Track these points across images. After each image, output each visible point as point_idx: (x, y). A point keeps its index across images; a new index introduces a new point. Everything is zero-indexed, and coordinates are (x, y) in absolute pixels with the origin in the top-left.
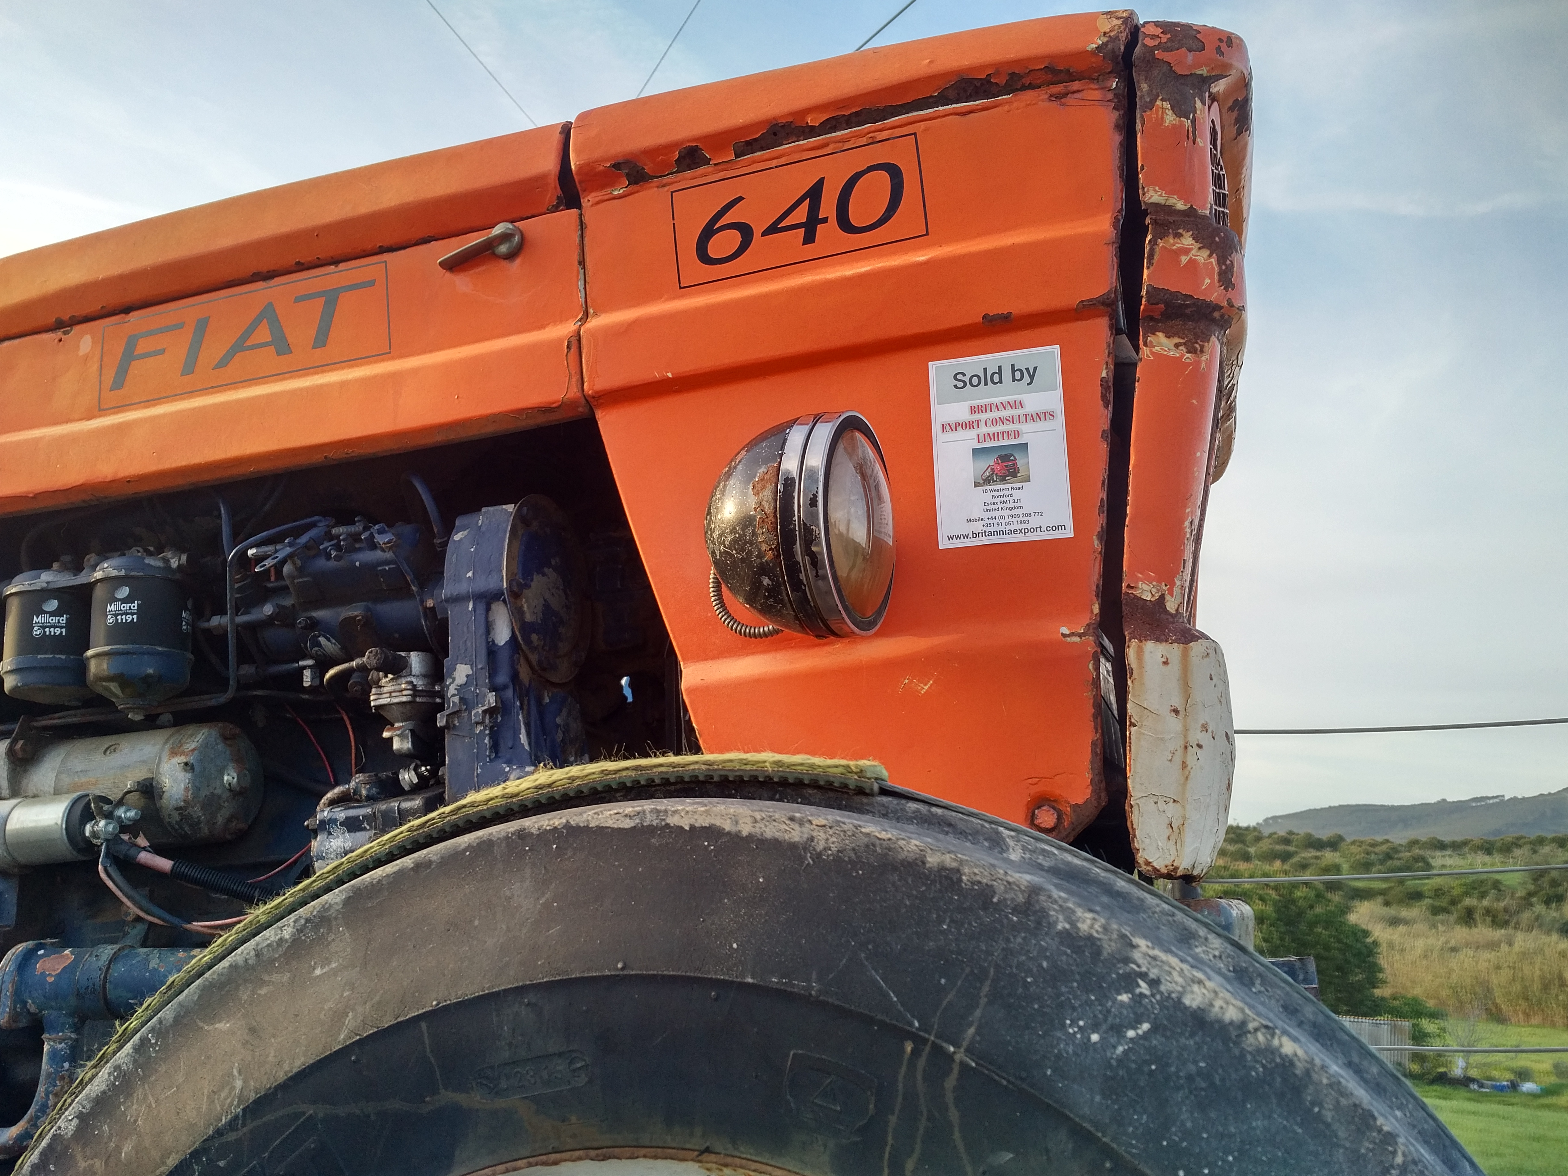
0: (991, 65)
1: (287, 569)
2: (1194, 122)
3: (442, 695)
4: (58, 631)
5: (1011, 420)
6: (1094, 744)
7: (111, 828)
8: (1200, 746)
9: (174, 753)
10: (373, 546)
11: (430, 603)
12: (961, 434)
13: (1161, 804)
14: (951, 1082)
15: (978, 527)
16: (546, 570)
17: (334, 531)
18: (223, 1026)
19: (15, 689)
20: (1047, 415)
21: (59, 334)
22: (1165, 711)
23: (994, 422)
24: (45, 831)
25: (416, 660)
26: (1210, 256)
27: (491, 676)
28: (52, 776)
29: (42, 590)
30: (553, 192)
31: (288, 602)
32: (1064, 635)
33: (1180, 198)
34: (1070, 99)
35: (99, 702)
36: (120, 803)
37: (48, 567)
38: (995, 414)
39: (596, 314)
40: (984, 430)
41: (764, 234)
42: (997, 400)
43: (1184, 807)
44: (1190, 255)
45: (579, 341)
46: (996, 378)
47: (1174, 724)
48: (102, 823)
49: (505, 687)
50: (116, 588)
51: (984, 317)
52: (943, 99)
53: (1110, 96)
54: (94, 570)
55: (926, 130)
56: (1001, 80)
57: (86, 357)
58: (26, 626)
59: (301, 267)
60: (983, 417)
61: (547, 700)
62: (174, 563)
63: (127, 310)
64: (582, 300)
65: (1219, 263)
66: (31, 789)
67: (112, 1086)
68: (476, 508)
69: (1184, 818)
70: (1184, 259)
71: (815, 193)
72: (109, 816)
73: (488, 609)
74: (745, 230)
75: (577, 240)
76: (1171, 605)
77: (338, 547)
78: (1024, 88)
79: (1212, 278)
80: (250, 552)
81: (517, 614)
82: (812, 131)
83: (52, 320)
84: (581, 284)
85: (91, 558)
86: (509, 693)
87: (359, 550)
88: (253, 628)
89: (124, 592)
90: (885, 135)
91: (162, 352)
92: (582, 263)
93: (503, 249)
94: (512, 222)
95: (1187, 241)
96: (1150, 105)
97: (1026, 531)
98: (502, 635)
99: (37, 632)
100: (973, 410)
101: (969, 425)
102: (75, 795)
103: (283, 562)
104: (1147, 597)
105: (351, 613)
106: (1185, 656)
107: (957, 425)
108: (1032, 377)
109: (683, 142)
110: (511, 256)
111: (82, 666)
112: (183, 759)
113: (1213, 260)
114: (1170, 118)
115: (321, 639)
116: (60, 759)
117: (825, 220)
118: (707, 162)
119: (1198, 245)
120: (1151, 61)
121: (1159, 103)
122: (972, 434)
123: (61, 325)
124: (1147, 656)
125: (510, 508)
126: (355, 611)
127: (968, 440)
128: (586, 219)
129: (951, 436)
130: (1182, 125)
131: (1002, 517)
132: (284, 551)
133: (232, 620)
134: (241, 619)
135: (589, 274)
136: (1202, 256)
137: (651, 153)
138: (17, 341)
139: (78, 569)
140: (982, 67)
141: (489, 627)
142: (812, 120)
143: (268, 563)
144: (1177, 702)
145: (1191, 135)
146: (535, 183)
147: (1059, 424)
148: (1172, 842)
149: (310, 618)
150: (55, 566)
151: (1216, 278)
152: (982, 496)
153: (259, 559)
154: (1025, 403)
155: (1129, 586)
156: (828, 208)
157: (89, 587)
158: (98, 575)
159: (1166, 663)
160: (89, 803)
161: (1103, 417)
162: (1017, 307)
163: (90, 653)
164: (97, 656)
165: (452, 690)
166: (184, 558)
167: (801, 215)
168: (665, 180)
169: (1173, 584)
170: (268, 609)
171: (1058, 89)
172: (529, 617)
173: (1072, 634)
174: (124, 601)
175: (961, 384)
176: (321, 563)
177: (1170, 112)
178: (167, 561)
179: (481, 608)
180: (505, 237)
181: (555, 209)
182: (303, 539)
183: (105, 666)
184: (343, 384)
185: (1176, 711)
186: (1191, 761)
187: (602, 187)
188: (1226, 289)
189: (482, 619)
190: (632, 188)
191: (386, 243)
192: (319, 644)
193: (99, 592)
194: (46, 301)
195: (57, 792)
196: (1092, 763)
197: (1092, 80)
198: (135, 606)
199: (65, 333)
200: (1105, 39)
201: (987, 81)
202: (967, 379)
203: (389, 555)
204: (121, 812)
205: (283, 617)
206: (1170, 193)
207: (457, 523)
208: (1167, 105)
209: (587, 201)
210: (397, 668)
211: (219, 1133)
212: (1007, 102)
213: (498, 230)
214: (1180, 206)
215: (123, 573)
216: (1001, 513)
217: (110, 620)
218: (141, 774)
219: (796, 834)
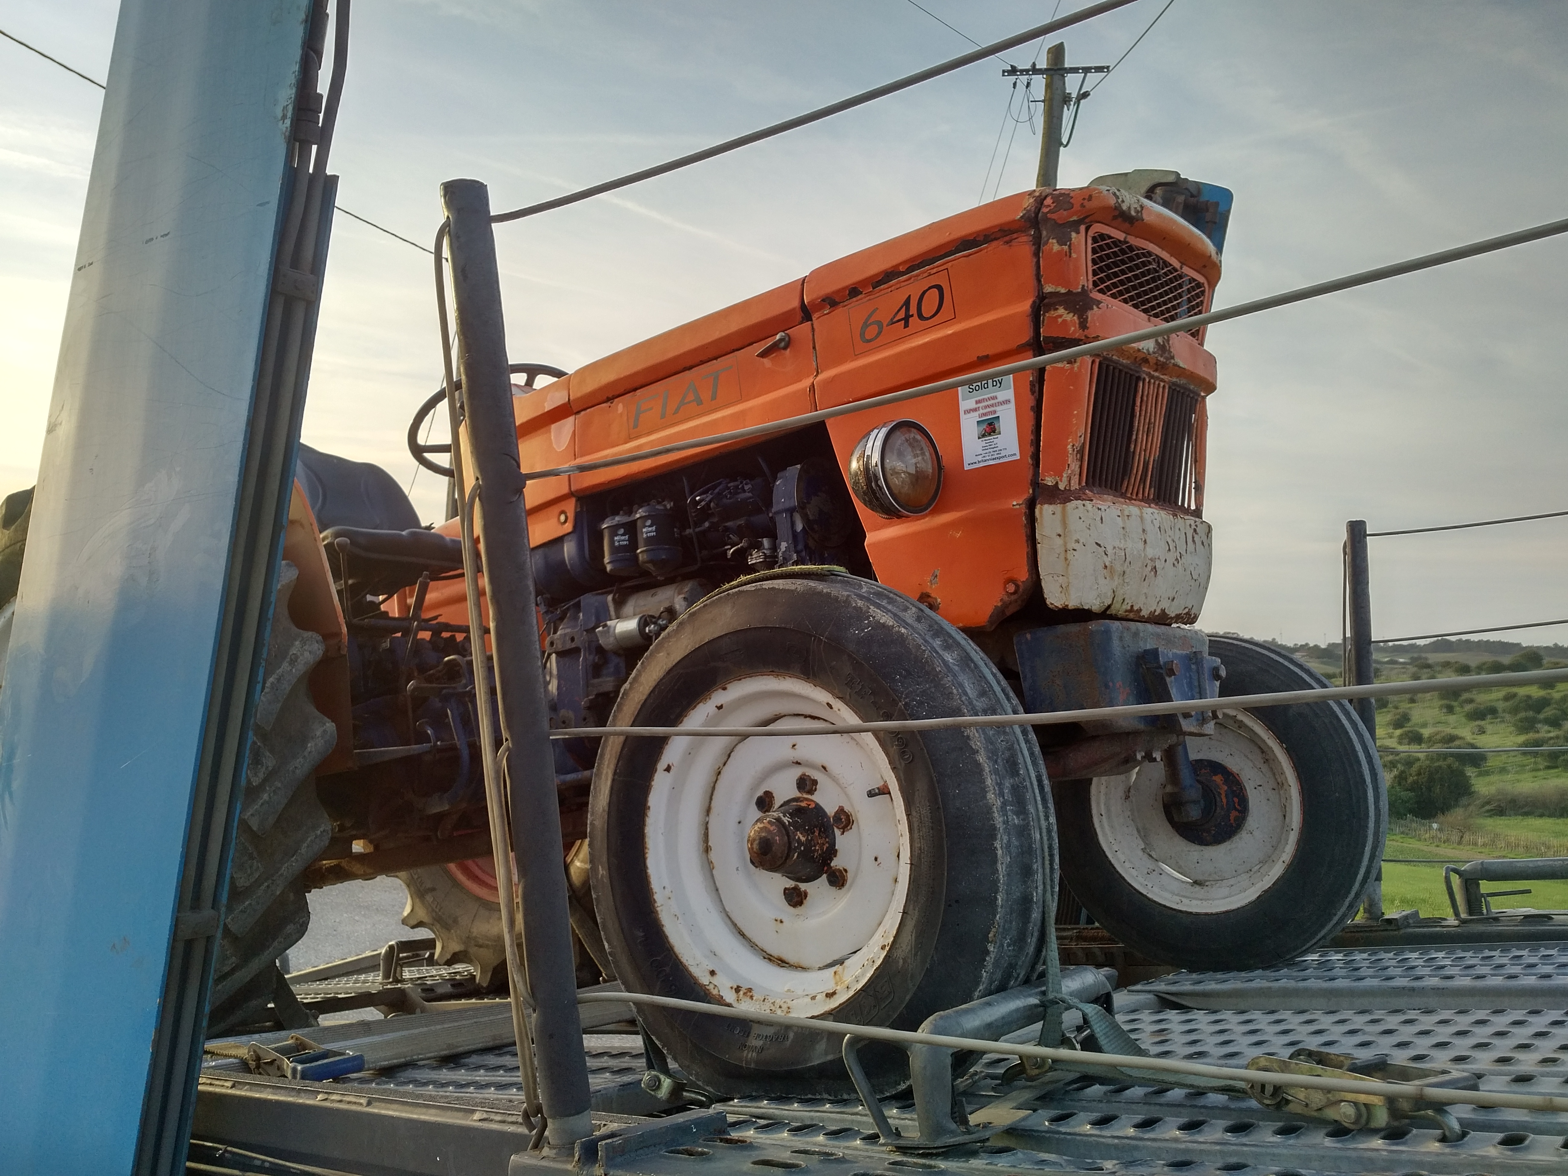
0: (974, 233)
1: (712, 504)
2: (1070, 246)
3: (777, 557)
4: (625, 543)
5: (992, 406)
6: (1027, 553)
7: (656, 628)
8: (1075, 550)
9: (679, 594)
10: (744, 491)
11: (770, 515)
12: (973, 414)
13: (1055, 576)
14: (822, 647)
15: (980, 458)
16: (820, 494)
17: (729, 485)
18: (661, 654)
19: (611, 570)
20: (1007, 402)
21: (609, 404)
22: (1054, 536)
23: (986, 407)
24: (631, 631)
25: (766, 542)
26: (1074, 316)
27: (795, 547)
28: (632, 608)
29: (617, 525)
30: (799, 315)
31: (715, 520)
32: (1014, 505)
33: (1063, 287)
34: (1014, 243)
35: (646, 573)
36: (659, 617)
37: (618, 514)
38: (986, 403)
39: (822, 372)
40: (981, 411)
41: (887, 326)
42: (986, 397)
43: (1068, 578)
44: (1063, 318)
45: (814, 387)
46: (986, 386)
47: (1059, 541)
48: (652, 626)
49: (802, 551)
50: (645, 521)
51: (978, 357)
52: (958, 251)
53: (1031, 239)
54: (636, 513)
55: (952, 266)
56: (981, 238)
57: (621, 414)
58: (612, 542)
59: (702, 363)
60: (980, 405)
61: (826, 555)
62: (668, 507)
63: (635, 390)
64: (815, 366)
65: (1079, 318)
66: (624, 615)
67: (636, 674)
68: (784, 469)
69: (1069, 583)
70: (1060, 320)
71: (907, 303)
72: (655, 623)
73: (791, 516)
74: (879, 324)
75: (811, 336)
76: (1062, 486)
77: (730, 493)
78: (992, 240)
79: (1075, 327)
80: (698, 498)
81: (805, 517)
82: (903, 274)
83: (605, 398)
84: (815, 358)
85: (636, 507)
86: (804, 554)
87: (739, 493)
88: (704, 533)
89: (649, 522)
90: (935, 270)
91: (652, 409)
92: (814, 348)
93: (783, 344)
94: (783, 331)
95: (1061, 310)
96: (1047, 243)
97: (999, 458)
98: (799, 527)
99: (617, 544)
100: (977, 402)
101: (975, 410)
102: (641, 615)
103: (710, 501)
104: (1050, 484)
105: (740, 523)
106: (1064, 510)
107: (971, 410)
108: (1000, 383)
109: (849, 286)
110: (785, 348)
111: (636, 556)
112: (683, 596)
113: (1075, 318)
114: (1056, 247)
115: (731, 536)
116: (634, 601)
117: (912, 316)
118: (861, 293)
119: (1067, 312)
120: (1046, 220)
121: (1050, 240)
122: (976, 414)
123: (609, 399)
124: (1044, 512)
125: (799, 466)
126: (741, 522)
127: (975, 417)
128: (815, 326)
129: (968, 415)
130: (1063, 249)
131: (990, 452)
132: (709, 497)
133: (694, 530)
134: (697, 530)
135: (818, 353)
136: (1069, 317)
137: (838, 291)
138: (592, 409)
139: (630, 513)
140: (971, 234)
141: (793, 524)
142: (901, 269)
143: (703, 503)
144: (1060, 531)
145: (1068, 254)
146: (791, 312)
147: (1012, 406)
148: (1063, 594)
149: (725, 526)
150: (621, 512)
151: (1077, 326)
152: (982, 443)
153: (701, 501)
154: (998, 397)
155: (1042, 480)
156: (913, 310)
157: (635, 521)
158: (638, 516)
159: (1053, 514)
160: (646, 618)
161: (1031, 401)
162: (991, 351)
163: (639, 551)
164: (641, 552)
165: (780, 554)
166: (672, 504)
167: (902, 314)
168: (845, 303)
169: (1062, 476)
170: (707, 524)
171: (1007, 238)
172: (811, 517)
173: (1017, 504)
174: (649, 526)
175: (971, 390)
176: (725, 501)
177: (1056, 244)
178: (665, 506)
179: (789, 515)
180: (781, 340)
181: (802, 323)
182: (717, 491)
183: (645, 557)
184: (723, 418)
185: (1060, 535)
186: (1070, 556)
187: (820, 310)
188: (1084, 331)
189: (789, 520)
190: (834, 308)
191: (735, 348)
192: (730, 538)
193: (639, 523)
194: (601, 389)
195: (635, 615)
196: (1027, 562)
197: (1022, 231)
198: (654, 528)
199: (612, 403)
200: (1024, 212)
201: (974, 240)
202: (974, 387)
203: (750, 494)
204: (660, 622)
205: (713, 526)
206: (1057, 285)
207: (778, 475)
208: (1055, 241)
209: (815, 316)
210: (759, 546)
211: (661, 680)
212: (986, 248)
213: (778, 337)
214: (1063, 291)
215: (647, 514)
216: (989, 450)
217: (645, 536)
218: (667, 605)
219: (793, 587)
